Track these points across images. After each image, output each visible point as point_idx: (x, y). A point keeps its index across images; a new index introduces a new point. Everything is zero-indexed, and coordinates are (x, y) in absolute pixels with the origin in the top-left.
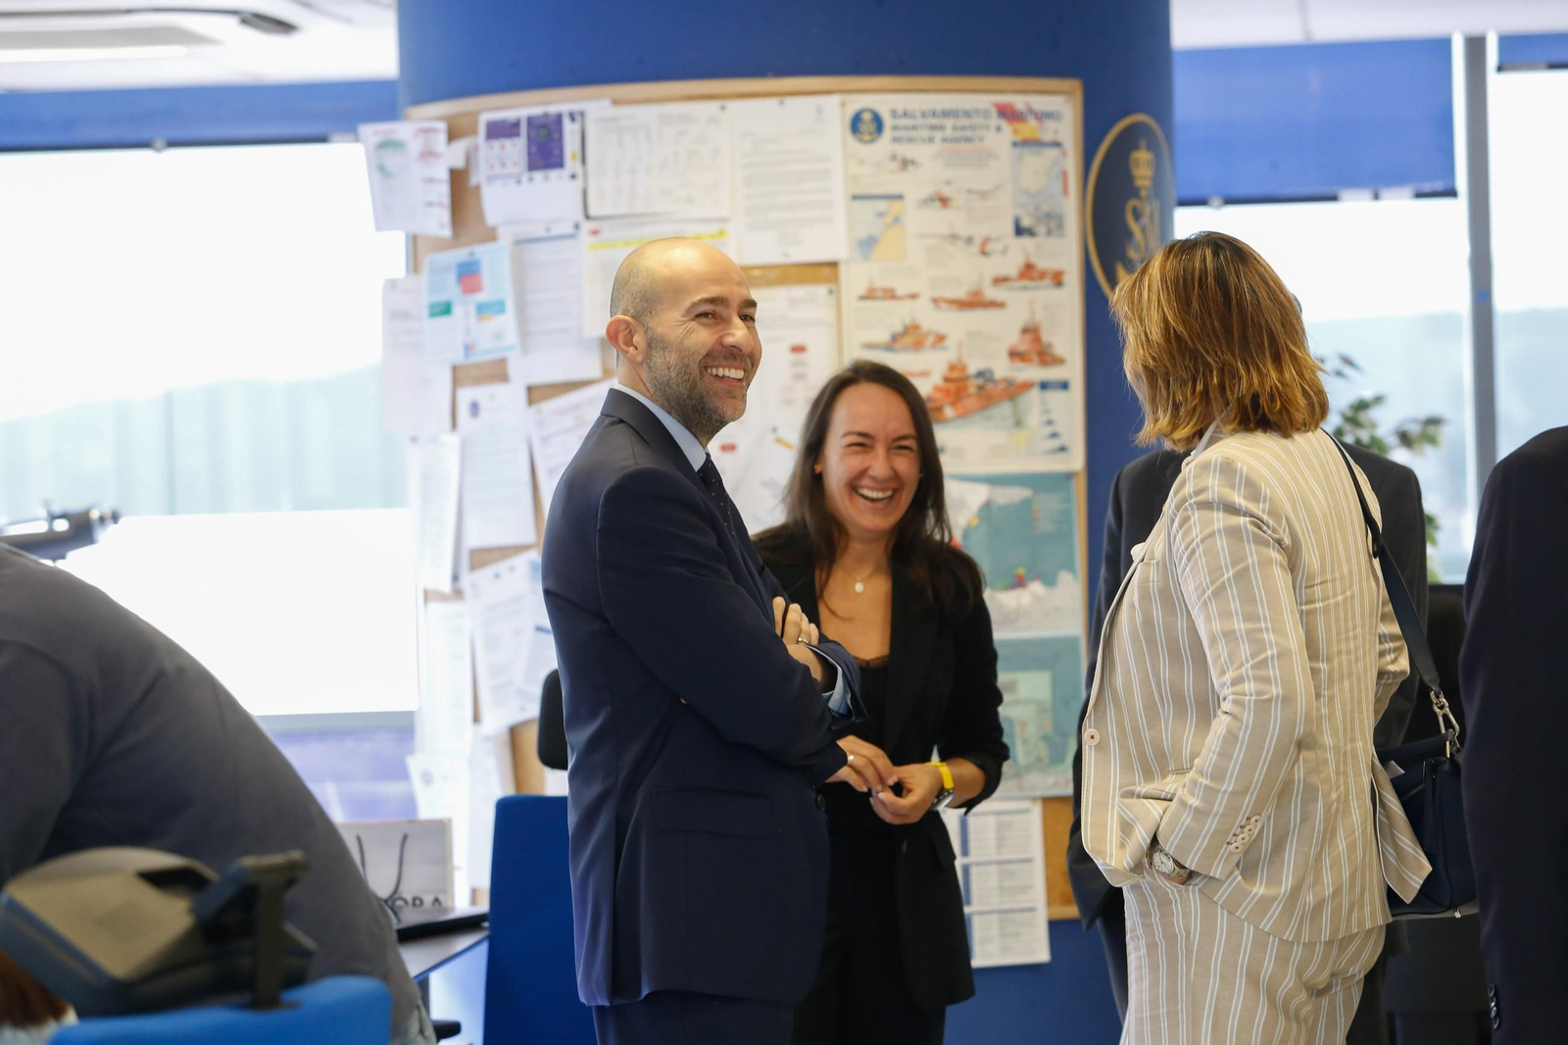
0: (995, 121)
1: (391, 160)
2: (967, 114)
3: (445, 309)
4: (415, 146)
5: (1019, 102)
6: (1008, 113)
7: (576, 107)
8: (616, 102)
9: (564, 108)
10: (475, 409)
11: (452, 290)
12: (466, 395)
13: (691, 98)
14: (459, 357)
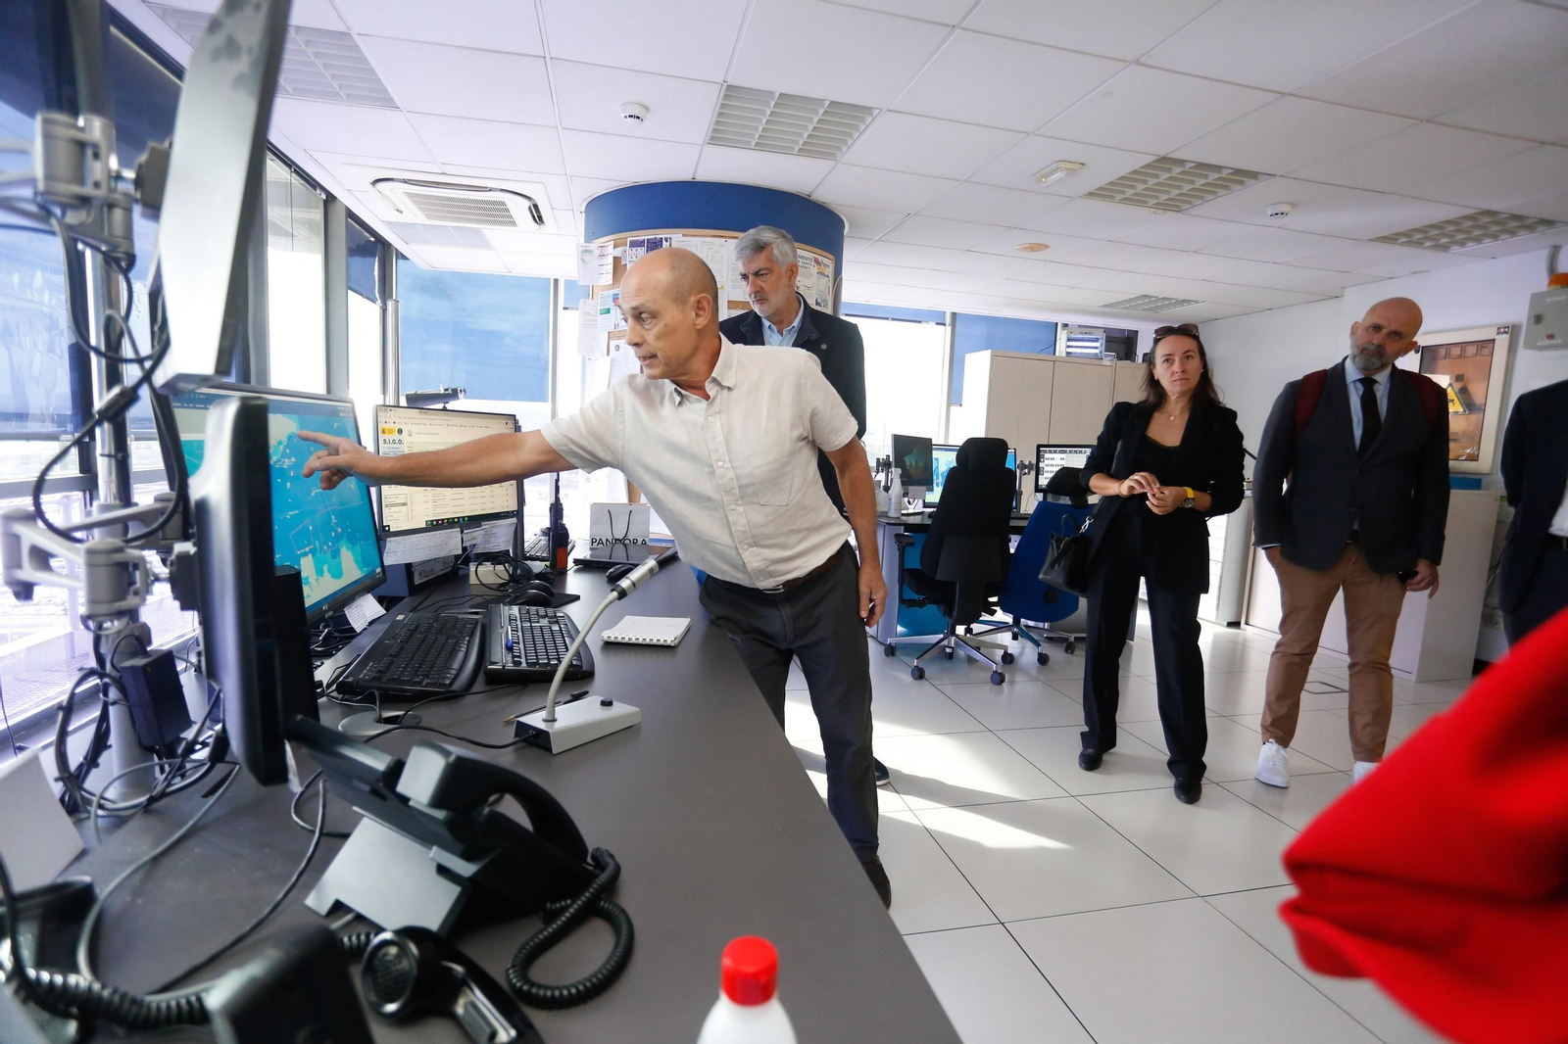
0: (813, 263)
1: (587, 257)
2: (806, 259)
3: (608, 311)
4: (597, 252)
5: (820, 258)
6: (817, 261)
7: (668, 236)
8: (684, 235)
9: (663, 236)
10: (618, 347)
11: (611, 304)
12: (613, 344)
13: (714, 236)
14: (612, 329)
